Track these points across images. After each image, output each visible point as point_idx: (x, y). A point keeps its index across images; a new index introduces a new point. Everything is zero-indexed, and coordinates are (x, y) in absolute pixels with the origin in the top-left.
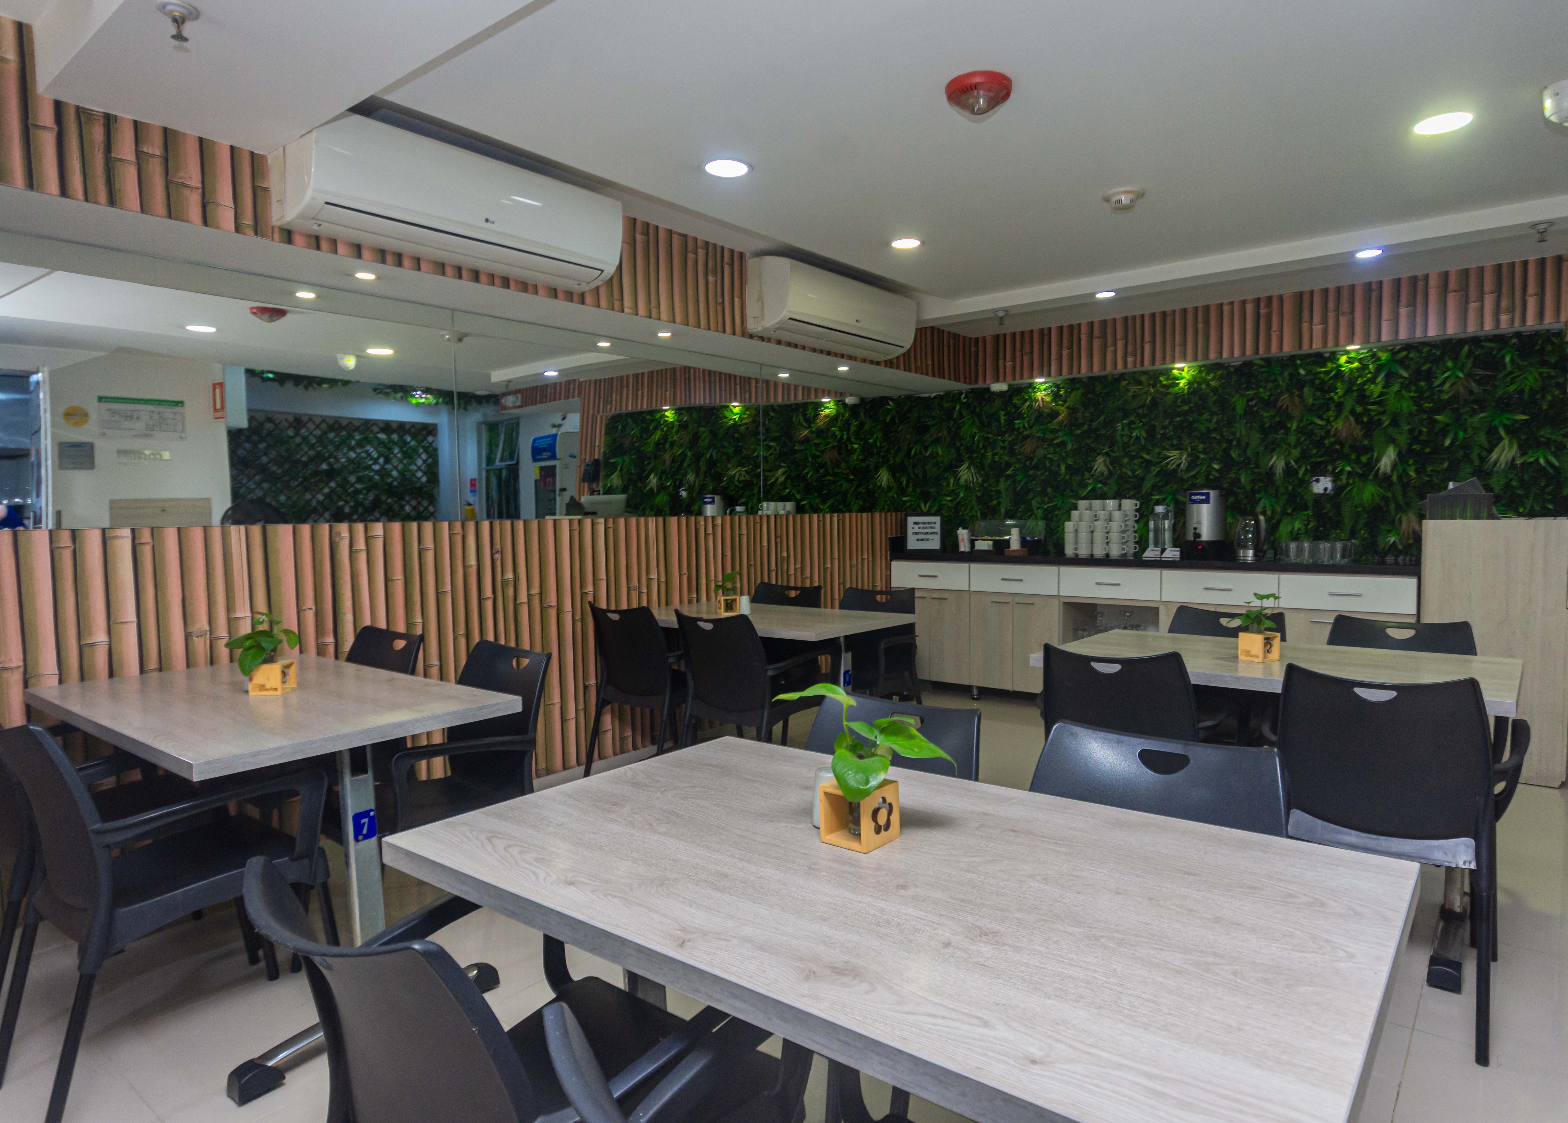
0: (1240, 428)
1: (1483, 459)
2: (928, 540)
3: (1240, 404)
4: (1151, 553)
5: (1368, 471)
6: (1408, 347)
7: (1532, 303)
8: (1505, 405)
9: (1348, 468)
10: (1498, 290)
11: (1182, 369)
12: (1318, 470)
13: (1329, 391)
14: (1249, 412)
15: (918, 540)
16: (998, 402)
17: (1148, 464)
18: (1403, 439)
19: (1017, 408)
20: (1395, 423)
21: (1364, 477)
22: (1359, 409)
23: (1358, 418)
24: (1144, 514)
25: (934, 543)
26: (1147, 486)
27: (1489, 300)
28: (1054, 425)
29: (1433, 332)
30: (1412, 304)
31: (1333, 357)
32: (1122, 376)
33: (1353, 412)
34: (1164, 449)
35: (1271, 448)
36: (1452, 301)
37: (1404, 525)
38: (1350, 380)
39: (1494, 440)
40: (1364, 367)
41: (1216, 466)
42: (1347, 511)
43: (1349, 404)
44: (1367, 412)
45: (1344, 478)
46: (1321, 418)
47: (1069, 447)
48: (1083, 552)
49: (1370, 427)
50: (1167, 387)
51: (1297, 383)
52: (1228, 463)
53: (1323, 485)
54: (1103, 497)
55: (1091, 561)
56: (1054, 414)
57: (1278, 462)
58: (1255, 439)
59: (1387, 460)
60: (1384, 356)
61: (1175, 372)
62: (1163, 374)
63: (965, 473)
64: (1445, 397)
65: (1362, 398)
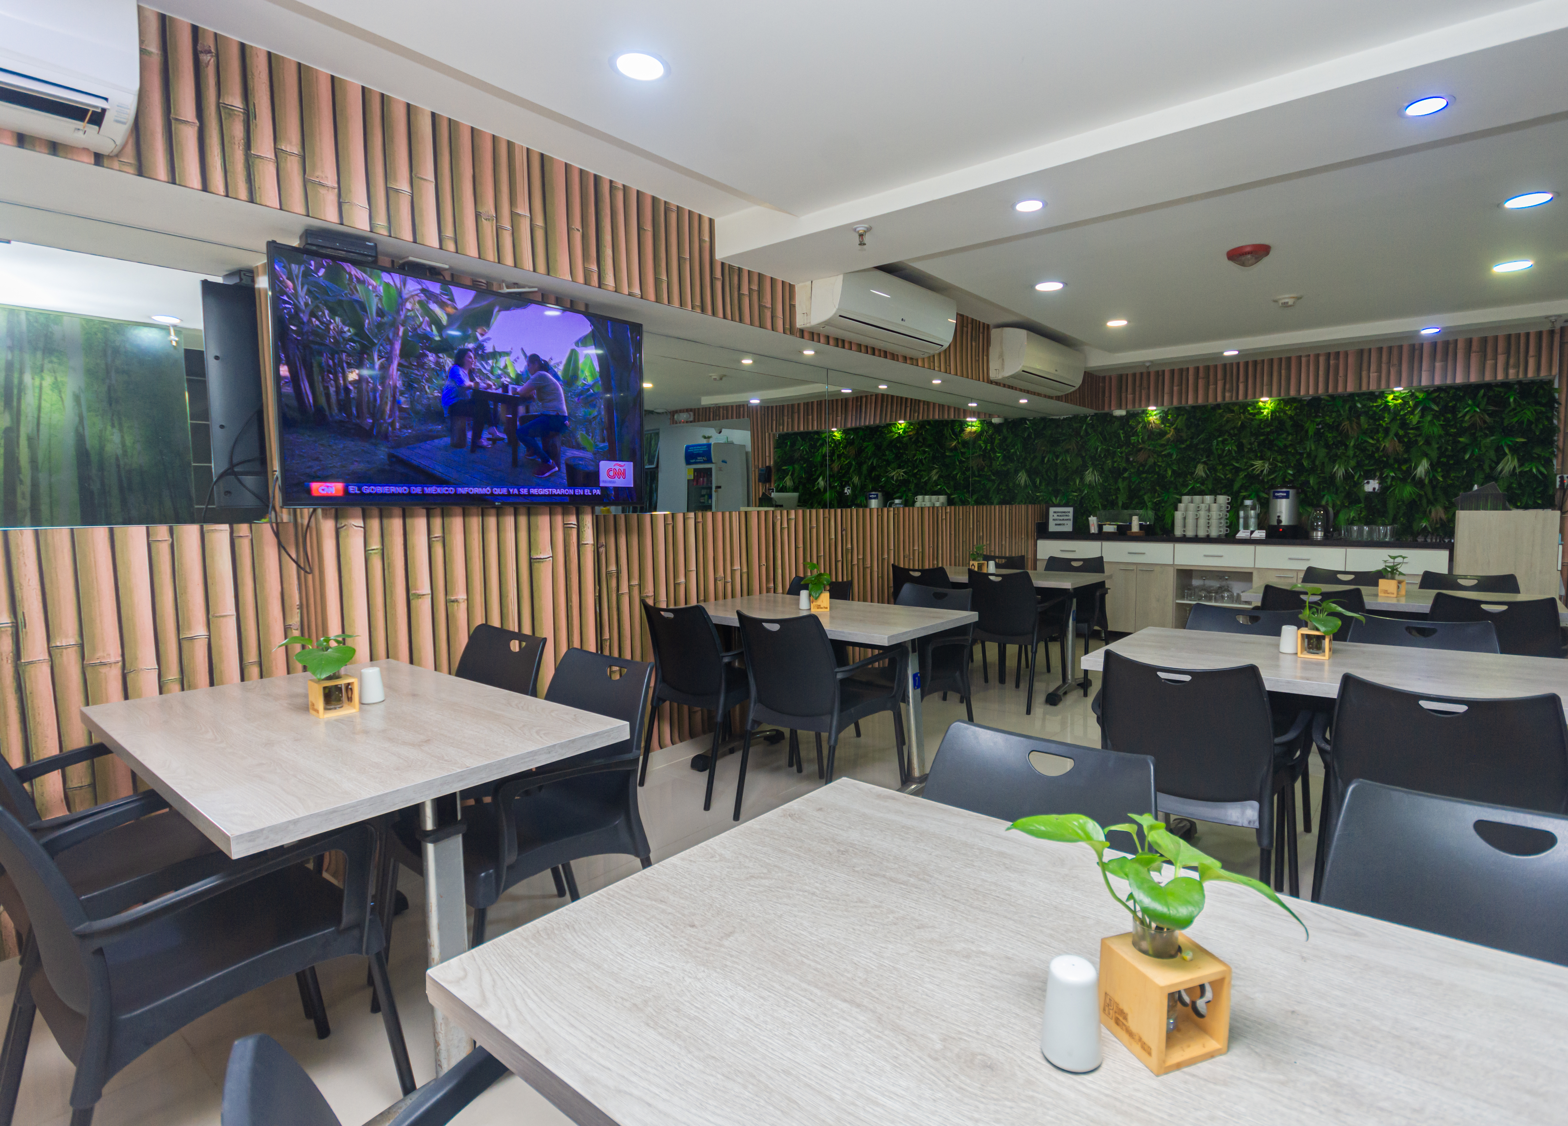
0: (1310, 445)
1: (1492, 469)
2: (1064, 524)
3: (1310, 428)
4: (1242, 534)
5: (1408, 476)
6: (1439, 389)
7: (1532, 362)
8: (1509, 431)
9: (1392, 474)
10: (1508, 353)
11: (1264, 402)
12: (1369, 476)
13: (1379, 419)
14: (1318, 434)
15: (1056, 525)
16: (1117, 424)
17: (1237, 470)
18: (1434, 454)
19: (1132, 428)
20: (1428, 443)
21: (1404, 480)
22: (1401, 433)
23: (1400, 439)
24: (1235, 507)
25: (1068, 527)
26: (1236, 486)
27: (1501, 359)
28: (1163, 441)
29: (1459, 380)
30: (1445, 359)
31: (1382, 395)
32: (1218, 406)
33: (1397, 435)
34: (1251, 459)
35: (1333, 459)
36: (1474, 359)
37: (1433, 514)
38: (1395, 413)
39: (1500, 455)
40: (1405, 403)
41: (1290, 472)
42: (1391, 504)
43: (1394, 428)
44: (1406, 434)
45: (1389, 481)
46: (1372, 438)
47: (1174, 457)
48: (1190, 534)
49: (1409, 446)
50: (1254, 415)
51: (1355, 414)
52: (1300, 469)
53: (1372, 486)
54: (1202, 493)
55: (1196, 540)
56: (1162, 434)
57: (1339, 470)
58: (1322, 453)
59: (1422, 469)
60: (1421, 396)
61: (1261, 404)
62: (1250, 405)
63: (1091, 476)
64: (1465, 425)
65: (1404, 425)
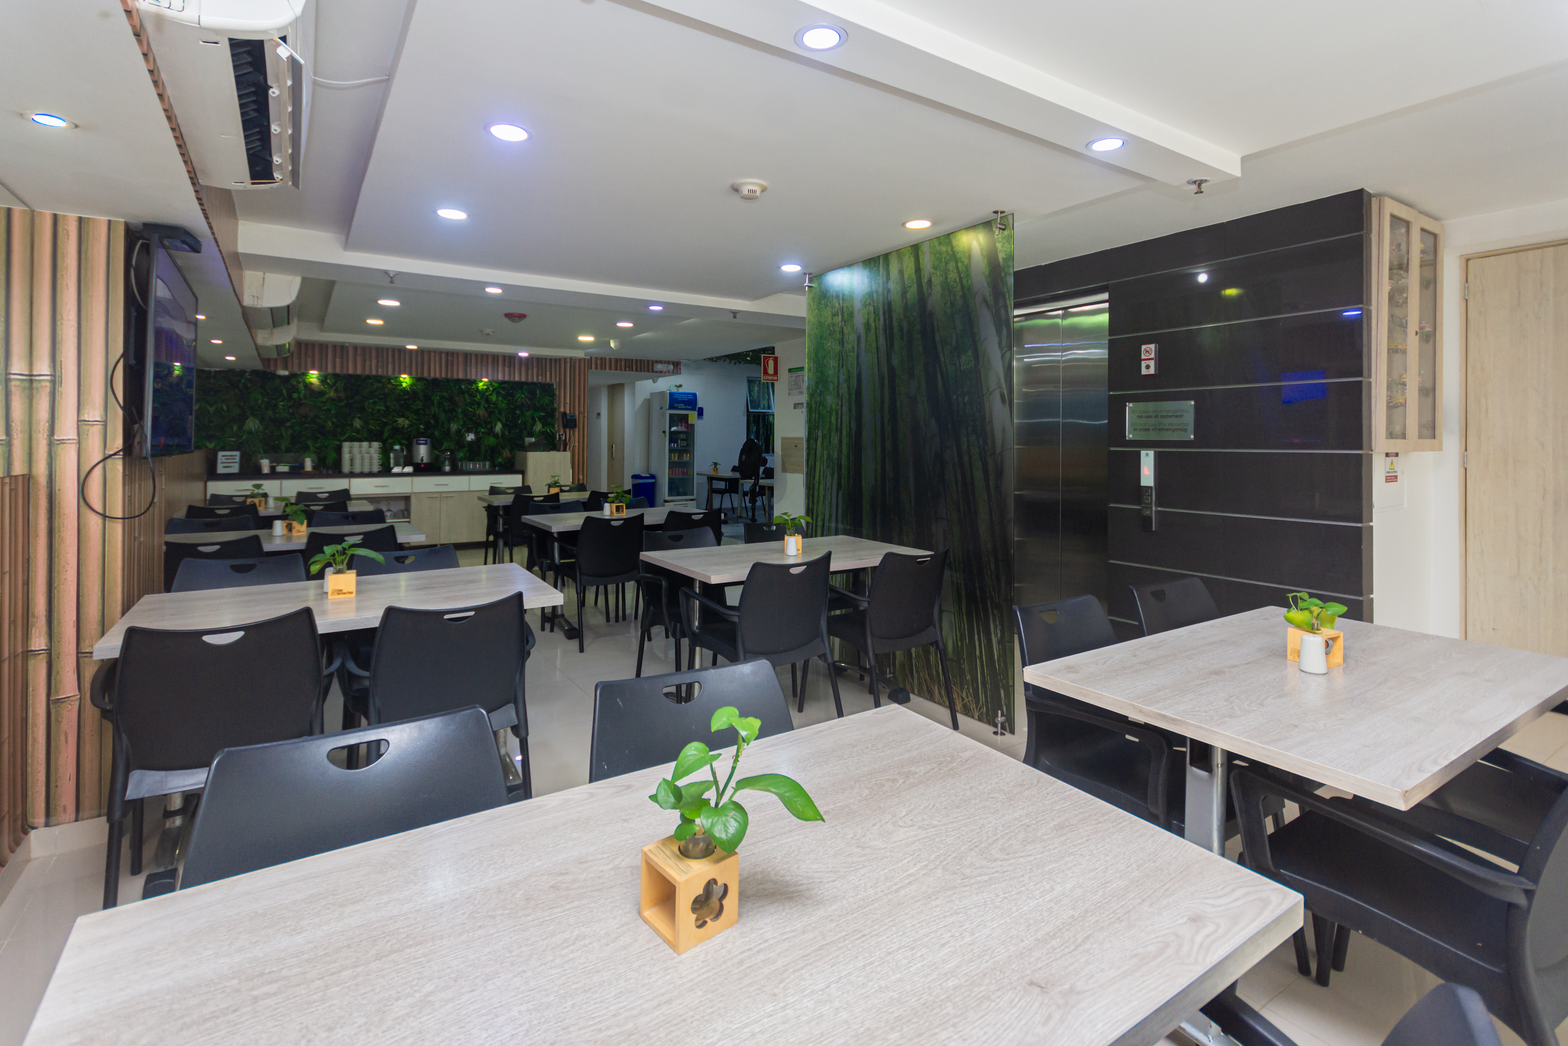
0: (434, 410)
1: (532, 429)
2: (231, 467)
3: (436, 399)
4: (396, 470)
5: (491, 431)
6: (504, 382)
8: (536, 409)
9: (483, 430)
11: (405, 378)
12: (469, 431)
13: (474, 397)
14: (440, 403)
15: (224, 467)
16: (278, 382)
17: (385, 424)
18: (504, 419)
19: (293, 386)
20: (500, 413)
21: (489, 434)
22: (486, 406)
23: (486, 409)
24: (385, 450)
25: (235, 469)
26: (386, 435)
28: (324, 399)
29: (517, 379)
30: (510, 367)
31: (475, 382)
32: (368, 377)
33: (484, 407)
34: (394, 417)
35: (450, 420)
37: (504, 453)
38: (483, 393)
39: (534, 422)
40: (488, 389)
41: (422, 427)
42: (483, 449)
43: (483, 403)
44: (489, 407)
45: (481, 434)
46: (471, 408)
47: (333, 412)
48: (357, 470)
49: (491, 414)
50: (396, 386)
51: (462, 392)
52: (428, 425)
53: (471, 437)
54: (360, 440)
55: (362, 475)
56: (322, 393)
57: (454, 427)
58: (442, 416)
59: (499, 427)
60: (496, 385)
61: (402, 379)
62: (392, 379)
63: (252, 424)
64: (518, 404)
65: (487, 400)
